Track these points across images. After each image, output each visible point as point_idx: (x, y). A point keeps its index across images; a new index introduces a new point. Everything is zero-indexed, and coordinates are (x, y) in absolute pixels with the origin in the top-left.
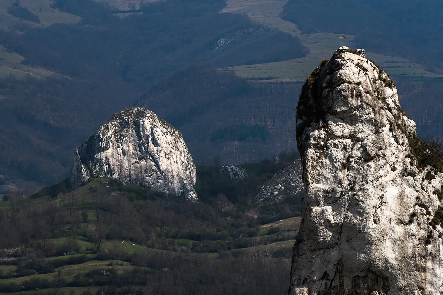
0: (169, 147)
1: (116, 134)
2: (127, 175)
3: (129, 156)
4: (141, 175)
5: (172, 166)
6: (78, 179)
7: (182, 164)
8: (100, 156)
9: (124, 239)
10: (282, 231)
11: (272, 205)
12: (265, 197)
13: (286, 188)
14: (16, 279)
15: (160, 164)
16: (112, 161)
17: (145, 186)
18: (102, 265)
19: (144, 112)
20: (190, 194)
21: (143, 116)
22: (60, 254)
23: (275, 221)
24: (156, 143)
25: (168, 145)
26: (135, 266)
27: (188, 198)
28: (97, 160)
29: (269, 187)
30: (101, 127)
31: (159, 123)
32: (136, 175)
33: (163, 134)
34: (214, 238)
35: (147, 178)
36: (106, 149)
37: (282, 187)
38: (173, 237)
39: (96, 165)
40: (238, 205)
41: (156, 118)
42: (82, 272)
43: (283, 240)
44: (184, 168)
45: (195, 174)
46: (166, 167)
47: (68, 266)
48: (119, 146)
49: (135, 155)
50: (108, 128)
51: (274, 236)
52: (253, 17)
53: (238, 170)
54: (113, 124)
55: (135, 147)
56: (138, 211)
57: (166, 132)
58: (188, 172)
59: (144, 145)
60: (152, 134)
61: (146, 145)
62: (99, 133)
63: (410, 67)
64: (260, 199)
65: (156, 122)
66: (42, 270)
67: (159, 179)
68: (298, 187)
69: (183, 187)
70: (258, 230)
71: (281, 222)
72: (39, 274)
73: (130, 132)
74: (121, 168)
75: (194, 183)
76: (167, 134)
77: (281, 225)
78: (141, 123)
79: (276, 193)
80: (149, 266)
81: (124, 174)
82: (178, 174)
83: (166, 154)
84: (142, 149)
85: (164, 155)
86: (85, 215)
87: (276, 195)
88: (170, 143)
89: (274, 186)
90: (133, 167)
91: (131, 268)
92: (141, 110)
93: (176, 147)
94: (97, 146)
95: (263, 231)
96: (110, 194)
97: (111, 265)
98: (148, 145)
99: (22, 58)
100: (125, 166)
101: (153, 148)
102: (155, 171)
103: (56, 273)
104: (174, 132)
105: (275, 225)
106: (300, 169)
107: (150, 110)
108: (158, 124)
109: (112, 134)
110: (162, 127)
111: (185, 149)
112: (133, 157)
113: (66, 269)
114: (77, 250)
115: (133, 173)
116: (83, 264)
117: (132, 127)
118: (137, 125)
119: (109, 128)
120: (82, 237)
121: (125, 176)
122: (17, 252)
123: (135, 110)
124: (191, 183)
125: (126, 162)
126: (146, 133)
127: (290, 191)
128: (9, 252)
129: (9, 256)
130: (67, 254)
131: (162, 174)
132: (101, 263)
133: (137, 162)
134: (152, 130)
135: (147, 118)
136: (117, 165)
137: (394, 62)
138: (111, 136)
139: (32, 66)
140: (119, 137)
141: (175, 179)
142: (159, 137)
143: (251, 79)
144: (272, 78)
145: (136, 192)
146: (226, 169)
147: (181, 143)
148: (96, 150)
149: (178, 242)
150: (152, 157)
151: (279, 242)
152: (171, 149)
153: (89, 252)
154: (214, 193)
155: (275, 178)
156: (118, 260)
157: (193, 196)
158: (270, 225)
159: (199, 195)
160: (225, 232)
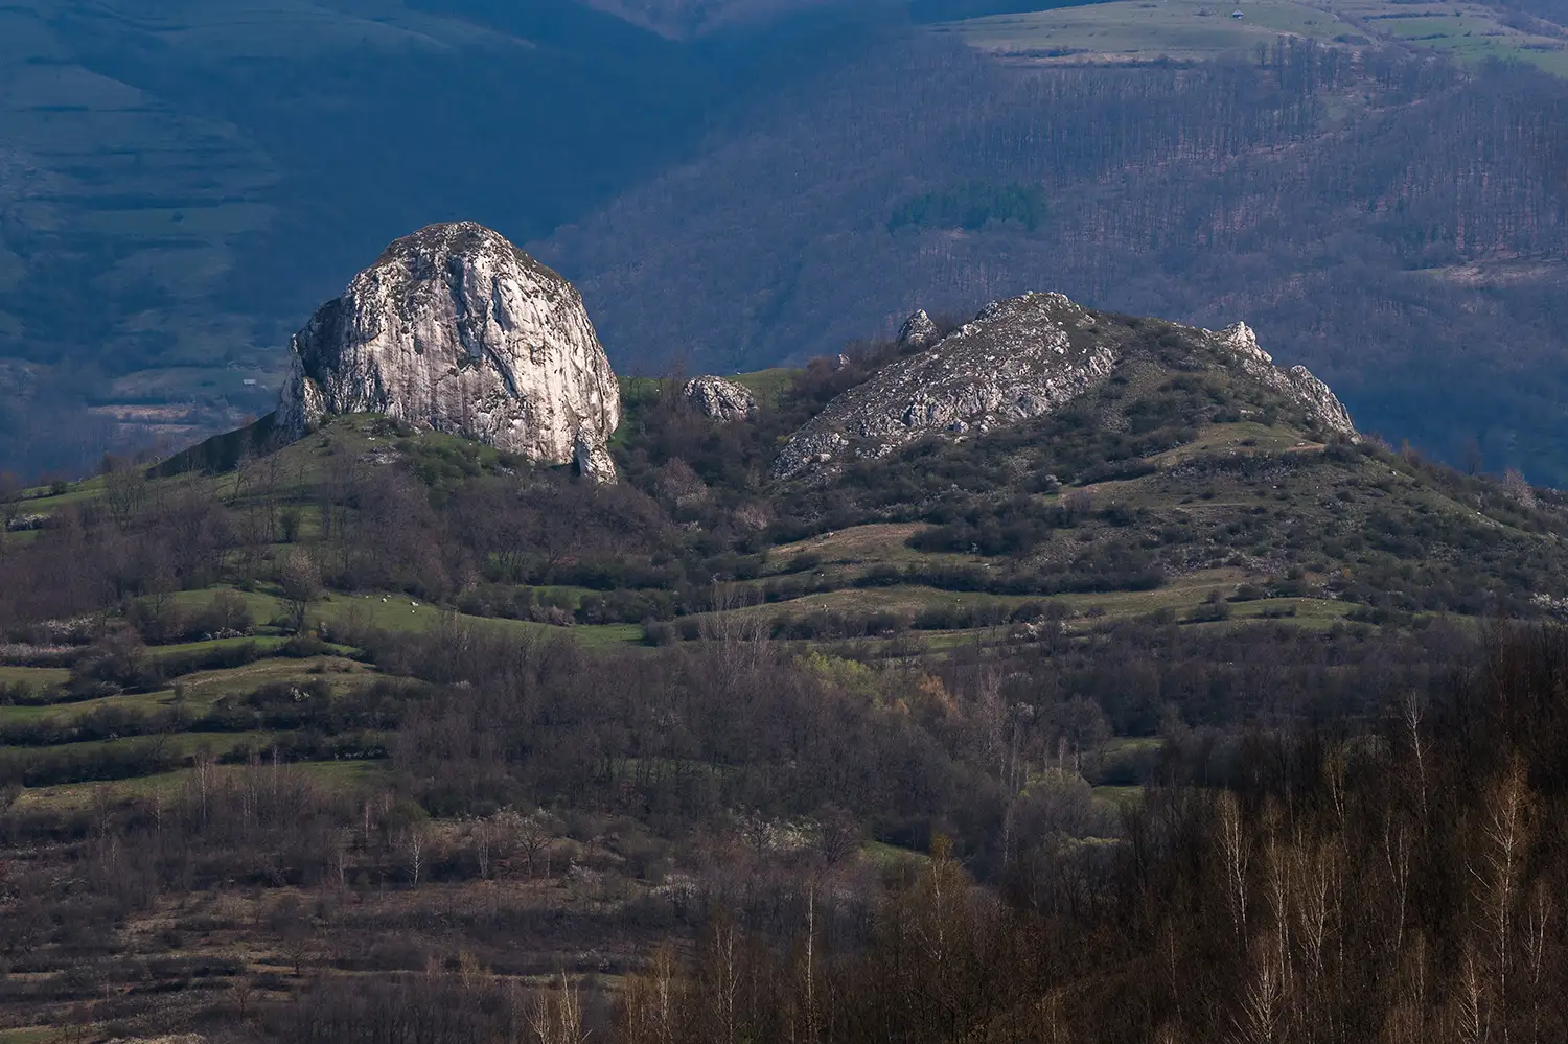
0: (540, 330)
1: (399, 296)
2: (426, 406)
3: (432, 356)
4: (465, 407)
5: (549, 384)
6: (294, 418)
7: (577, 377)
8: (355, 356)
9: (389, 587)
10: (826, 563)
11: (813, 489)
12: (797, 468)
13: (853, 444)
14: (66, 706)
15: (517, 377)
16: (385, 369)
17: (473, 437)
18: (294, 672)
19: (477, 237)
20: (592, 460)
21: (474, 245)
22: (195, 635)
23: (814, 535)
24: (505, 323)
25: (538, 325)
26: (381, 675)
27: (586, 471)
28: (347, 366)
29: (807, 440)
30: (359, 276)
31: (514, 265)
32: (449, 406)
33: (525, 296)
34: (641, 585)
35: (480, 414)
36: (368, 337)
37: (843, 441)
39: (344, 378)
40: (720, 488)
41: (510, 251)
42: (239, 691)
43: (824, 589)
44: (583, 387)
45: (614, 402)
46: (533, 387)
47: (204, 672)
48: (406, 328)
49: (447, 352)
50: (377, 281)
51: (802, 578)
53: (730, 393)
54: (392, 269)
55: (450, 332)
56: (441, 508)
57: (535, 290)
58: (594, 399)
59: (473, 325)
60: (496, 295)
61: (479, 327)
62: (354, 293)
64: (781, 473)
65: (508, 263)
66: (135, 684)
67: (514, 418)
68: (884, 440)
69: (577, 443)
70: (765, 559)
71: (828, 538)
72: (125, 693)
73: (436, 291)
74: (410, 388)
75: (610, 428)
76: (537, 296)
77: (825, 547)
78: (467, 266)
79: (825, 456)
80: (419, 674)
81: (417, 406)
82: (566, 405)
83: (532, 350)
84: (467, 335)
85: (526, 353)
86: (290, 524)
87: (827, 462)
88: (544, 320)
89: (820, 437)
90: (441, 386)
91: (371, 678)
92: (468, 230)
93: (562, 330)
94: (346, 329)
95: (776, 564)
96: (374, 459)
97: (318, 670)
98: (485, 326)
100: (421, 383)
101: (498, 335)
102: (503, 397)
103: (169, 694)
104: (557, 290)
105: (811, 547)
106: (894, 390)
107: (493, 230)
108: (513, 267)
109: (388, 295)
110: (523, 277)
111: (587, 337)
112: (443, 359)
113: (198, 682)
114: (242, 626)
115: (441, 400)
116: (245, 667)
117: (443, 277)
118: (456, 270)
119: (381, 279)
121: (421, 409)
122: (82, 628)
123: (452, 229)
124: (600, 432)
125: (423, 371)
126: (480, 293)
127: (863, 451)
128: (61, 629)
129: (58, 641)
130: (215, 638)
131: (521, 403)
132: (295, 666)
133: (452, 372)
134: (495, 286)
135: (482, 252)
136: (399, 381)
138: (385, 301)
140: (407, 305)
141: (555, 418)
142: (514, 304)
143: (1007, 55)
144: (1066, 53)
145: (446, 455)
146: (699, 394)
147: (576, 318)
148: (343, 338)
149: (541, 595)
150: (494, 357)
151: (813, 596)
152: (547, 336)
153: (275, 629)
154: (659, 456)
155: (826, 414)
156: (339, 654)
157: (602, 466)
158: (798, 548)
159: (619, 461)
160: (676, 565)
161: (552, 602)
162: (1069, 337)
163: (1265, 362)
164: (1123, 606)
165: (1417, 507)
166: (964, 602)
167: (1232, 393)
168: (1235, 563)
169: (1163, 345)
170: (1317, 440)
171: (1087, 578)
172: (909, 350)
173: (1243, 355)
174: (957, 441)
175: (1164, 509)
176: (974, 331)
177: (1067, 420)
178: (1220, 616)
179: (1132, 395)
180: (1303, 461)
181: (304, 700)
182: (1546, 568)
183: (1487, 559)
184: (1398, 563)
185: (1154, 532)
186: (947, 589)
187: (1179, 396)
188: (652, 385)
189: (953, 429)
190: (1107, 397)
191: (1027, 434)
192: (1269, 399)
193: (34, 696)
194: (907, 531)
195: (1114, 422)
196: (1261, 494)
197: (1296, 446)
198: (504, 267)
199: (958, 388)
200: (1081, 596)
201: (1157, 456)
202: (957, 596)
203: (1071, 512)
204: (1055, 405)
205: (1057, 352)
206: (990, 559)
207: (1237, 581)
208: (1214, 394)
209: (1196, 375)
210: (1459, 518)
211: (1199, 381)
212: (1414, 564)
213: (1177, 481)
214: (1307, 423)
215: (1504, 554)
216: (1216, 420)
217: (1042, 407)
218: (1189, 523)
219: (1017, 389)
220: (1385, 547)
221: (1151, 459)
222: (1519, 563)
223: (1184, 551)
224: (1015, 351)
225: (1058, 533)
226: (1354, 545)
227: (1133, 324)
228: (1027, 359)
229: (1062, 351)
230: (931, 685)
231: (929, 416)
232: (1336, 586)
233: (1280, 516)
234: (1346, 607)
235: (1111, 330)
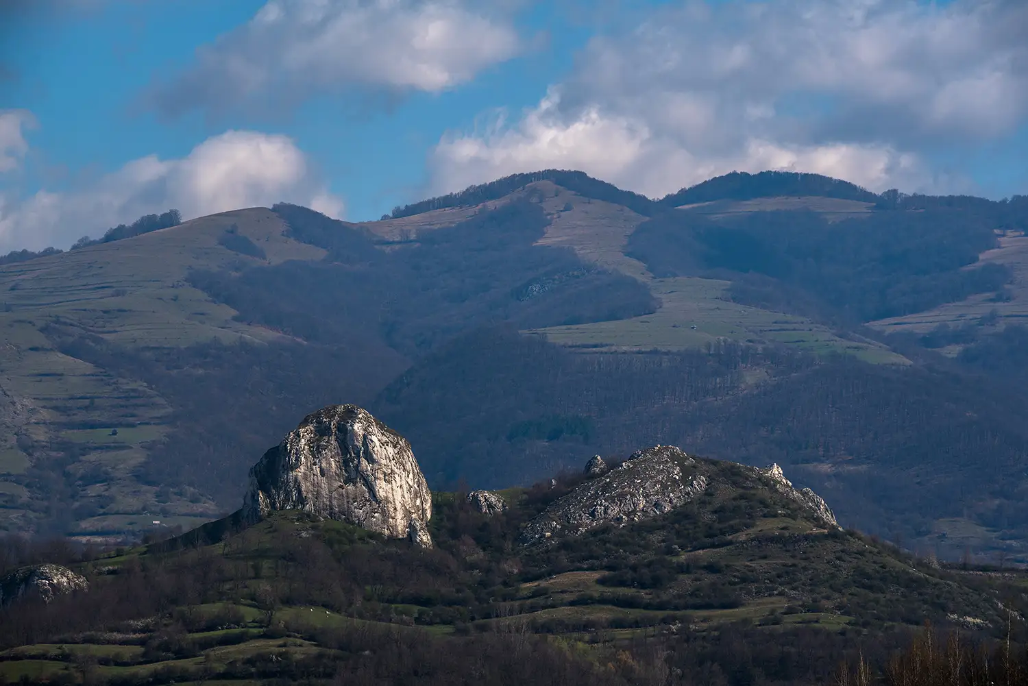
0: (390, 463)
1: (311, 445)
2: (326, 506)
3: (330, 479)
4: (348, 506)
5: (394, 493)
6: (253, 512)
7: (409, 490)
8: (287, 477)
9: (312, 603)
10: (553, 592)
11: (542, 552)
12: (533, 541)
13: (564, 528)
14: (144, 666)
15: (377, 490)
16: (304, 485)
17: (353, 523)
18: (271, 645)
19: (354, 412)
20: (420, 535)
21: (352, 417)
22: (211, 627)
23: (544, 577)
24: (370, 459)
25: (388, 461)
26: (320, 648)
27: (416, 542)
28: (282, 483)
29: (538, 525)
30: (290, 434)
31: (375, 427)
32: (339, 506)
33: (381, 445)
34: (450, 603)
35: (356, 510)
36: (296, 466)
37: (558, 526)
38: (390, 601)
39: (281, 490)
40: (491, 552)
41: (372, 420)
42: (242, 656)
43: (553, 606)
44: (412, 495)
45: (429, 505)
46: (385, 495)
48: (315, 462)
49: (338, 475)
50: (299, 436)
51: (540, 601)
52: (581, 252)
53: (493, 500)
54: (307, 430)
55: (340, 465)
56: (339, 561)
57: (386, 442)
58: (418, 502)
59: (352, 461)
60: (365, 444)
61: (356, 462)
62: (287, 443)
63: (810, 330)
64: (524, 543)
65: (372, 426)
66: (181, 654)
67: (375, 512)
68: (580, 525)
69: (411, 526)
70: (518, 590)
71: (553, 578)
73: (332, 442)
74: (318, 495)
75: (427, 518)
76: (387, 445)
77: (551, 583)
78: (349, 428)
79: (548, 534)
80: (341, 648)
81: (321, 505)
82: (403, 505)
83: (385, 474)
84: (349, 466)
85: (382, 476)
86: (257, 569)
87: (549, 538)
88: (391, 458)
89: (545, 524)
90: (335, 494)
91: (315, 650)
92: (350, 409)
93: (401, 464)
94: (282, 463)
95: (525, 592)
96: (299, 534)
97: (284, 645)
98: (359, 461)
99: (234, 312)
100: (323, 493)
101: (366, 466)
102: (369, 501)
103: (202, 658)
104: (398, 443)
105: (543, 583)
106: (585, 498)
107: (363, 409)
108: (374, 429)
109: (305, 444)
110: (380, 435)
111: (414, 468)
112: (336, 479)
113: (217, 652)
114: (238, 622)
115: (335, 502)
117: (336, 434)
118: (343, 430)
119: (301, 435)
120: (249, 602)
121: (323, 507)
122: (147, 625)
123: (341, 408)
124: (422, 520)
125: (325, 486)
126: (357, 443)
127: (569, 531)
128: (136, 624)
129: (135, 631)
130: (223, 629)
131: (379, 504)
132: (270, 643)
133: (341, 487)
134: (365, 439)
135: (357, 420)
136: (311, 491)
137: (786, 322)
138: (304, 447)
139: (249, 324)
140: (316, 449)
141: (398, 512)
142: (375, 449)
143: (570, 347)
144: (602, 346)
145: (338, 532)
146: (475, 498)
147: (409, 457)
148: (281, 468)
149: (396, 608)
150: (364, 479)
151: (547, 610)
152: (393, 467)
153: (256, 624)
154: (455, 534)
155: (548, 511)
156: (296, 637)
157: (424, 538)
158: (536, 584)
159: (433, 536)
160: (468, 593)
161: (401, 613)
162: (681, 470)
163: (788, 486)
164: (721, 616)
165: (880, 565)
166: (633, 614)
167: (772, 503)
168: (781, 594)
169: (732, 475)
170: (821, 527)
171: (698, 601)
172: (593, 477)
173: (776, 482)
174: (621, 526)
175: (741, 564)
176: (629, 466)
177: (681, 515)
178: (776, 622)
179: (717, 503)
180: (817, 538)
181: (278, 661)
182: (953, 600)
183: (920, 594)
184: (872, 595)
185: (735, 576)
186: (622, 607)
187: (743, 503)
188: (449, 495)
189: (619, 520)
190: (703, 503)
191: (660, 523)
192: (792, 506)
193: (125, 660)
194: (597, 575)
195: (708, 517)
196: (793, 557)
197: (812, 530)
198: (370, 429)
199: (622, 497)
200: (697, 611)
201: (734, 535)
202: (628, 610)
203: (688, 565)
204: (674, 507)
205: (675, 478)
206: (644, 591)
207: (784, 604)
208: (762, 502)
209: (752, 492)
210: (904, 571)
211: (754, 495)
212: (880, 596)
213: (747, 549)
214: (814, 519)
215: (929, 591)
216: (765, 516)
217: (668, 508)
218: (754, 573)
219: (654, 498)
220: (864, 587)
221: (730, 537)
222: (938, 597)
223: (753, 587)
224: (652, 478)
225: (681, 577)
226: (846, 585)
227: (714, 463)
228: (660, 482)
229: (677, 478)
230: (625, 656)
231: (605, 512)
232: (839, 608)
233: (805, 569)
234: (846, 619)
235: (703, 467)
